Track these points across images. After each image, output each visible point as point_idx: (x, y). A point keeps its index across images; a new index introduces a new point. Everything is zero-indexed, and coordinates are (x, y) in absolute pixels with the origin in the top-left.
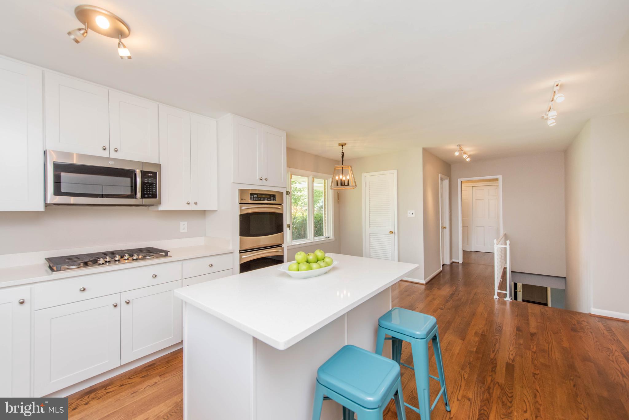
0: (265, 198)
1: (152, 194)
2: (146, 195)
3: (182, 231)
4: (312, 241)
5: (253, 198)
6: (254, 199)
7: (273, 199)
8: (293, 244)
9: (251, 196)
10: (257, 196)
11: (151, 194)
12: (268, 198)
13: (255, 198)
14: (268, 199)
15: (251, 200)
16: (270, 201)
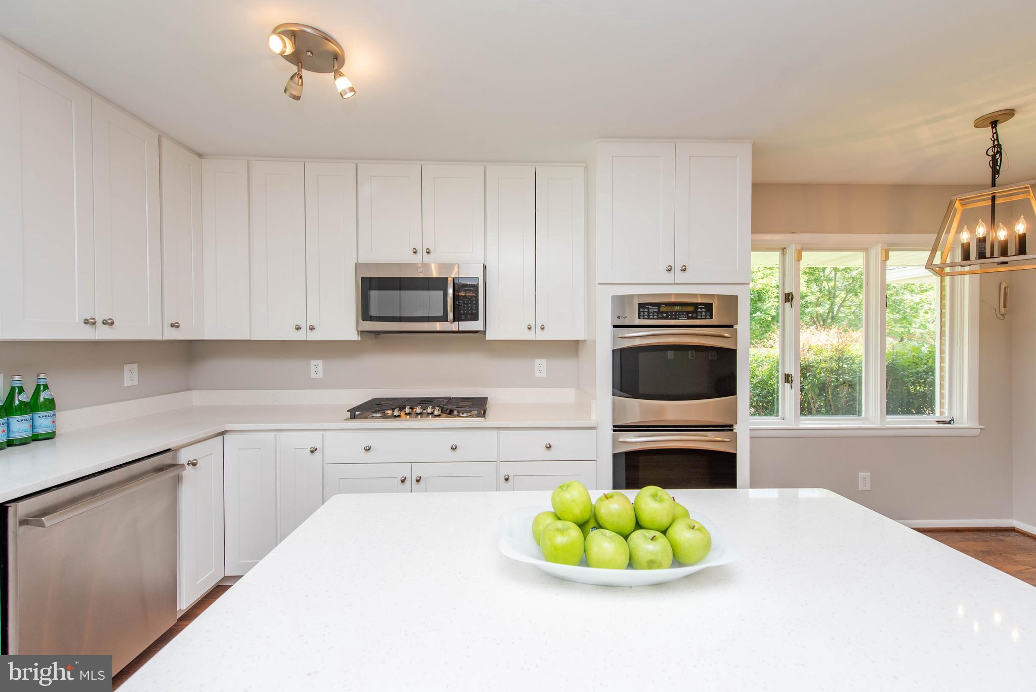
0: (679, 312)
1: (472, 314)
2: (463, 316)
3: (537, 374)
4: (878, 426)
5: (646, 314)
6: (649, 316)
7: (703, 314)
8: (802, 426)
9: (642, 310)
10: (659, 309)
11: (469, 314)
12: (688, 313)
13: (651, 314)
14: (690, 315)
15: (642, 317)
16: (696, 318)
